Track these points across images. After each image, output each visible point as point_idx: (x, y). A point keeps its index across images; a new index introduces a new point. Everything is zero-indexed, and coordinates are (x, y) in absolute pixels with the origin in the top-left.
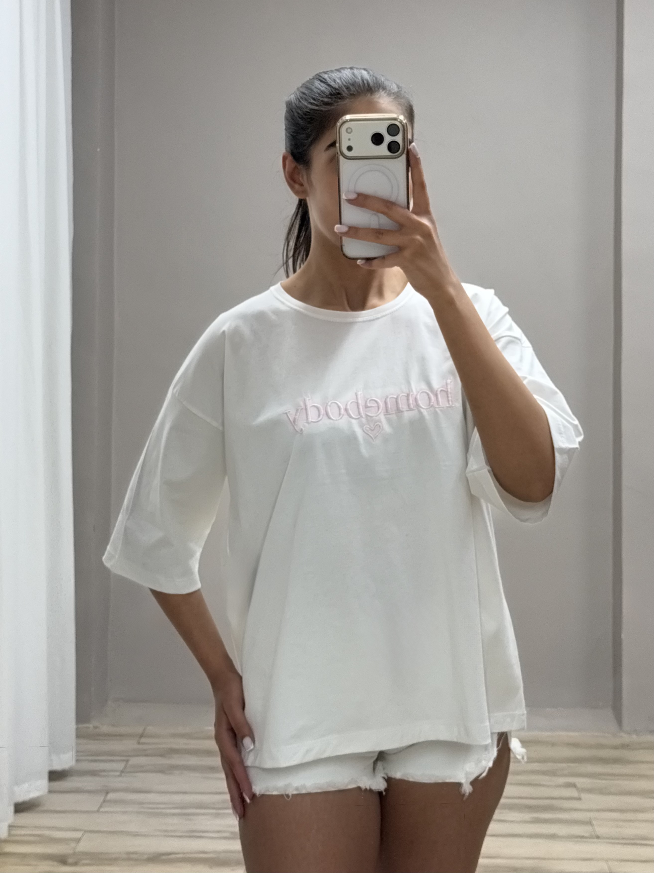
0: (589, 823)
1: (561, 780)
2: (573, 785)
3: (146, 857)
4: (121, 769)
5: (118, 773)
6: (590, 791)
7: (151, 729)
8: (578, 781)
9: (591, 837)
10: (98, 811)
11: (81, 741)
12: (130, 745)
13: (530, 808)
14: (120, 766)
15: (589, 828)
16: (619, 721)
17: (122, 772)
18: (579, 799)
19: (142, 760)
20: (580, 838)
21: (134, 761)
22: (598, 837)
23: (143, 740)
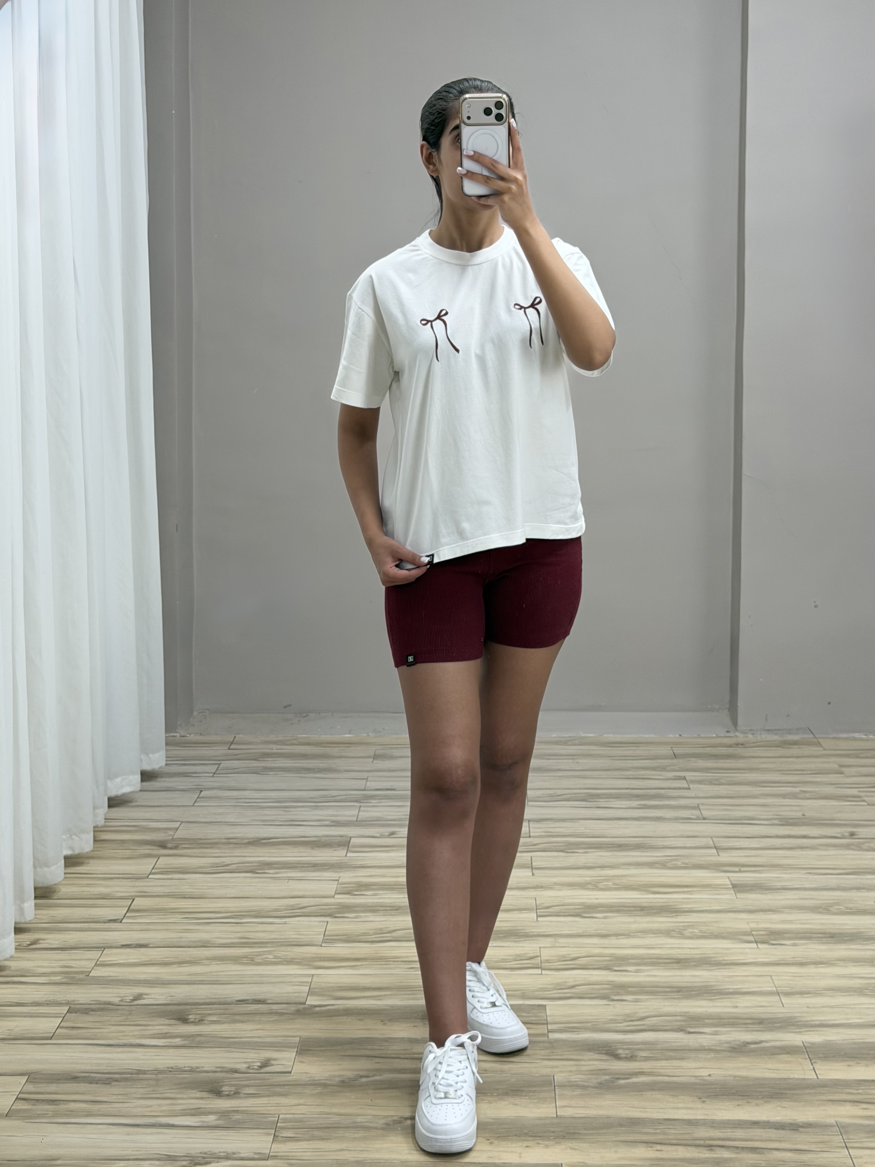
0: (697, 807)
1: (670, 775)
2: (684, 778)
3: (246, 841)
4: (214, 771)
5: (211, 775)
6: (700, 782)
7: (240, 737)
8: (688, 774)
9: (698, 818)
10: (193, 805)
11: (169, 748)
12: (221, 750)
13: (638, 797)
14: (213, 769)
15: (696, 813)
16: (735, 723)
17: (214, 773)
18: (689, 789)
19: (236, 764)
20: (687, 820)
21: (225, 764)
22: (704, 819)
23: (232, 747)
